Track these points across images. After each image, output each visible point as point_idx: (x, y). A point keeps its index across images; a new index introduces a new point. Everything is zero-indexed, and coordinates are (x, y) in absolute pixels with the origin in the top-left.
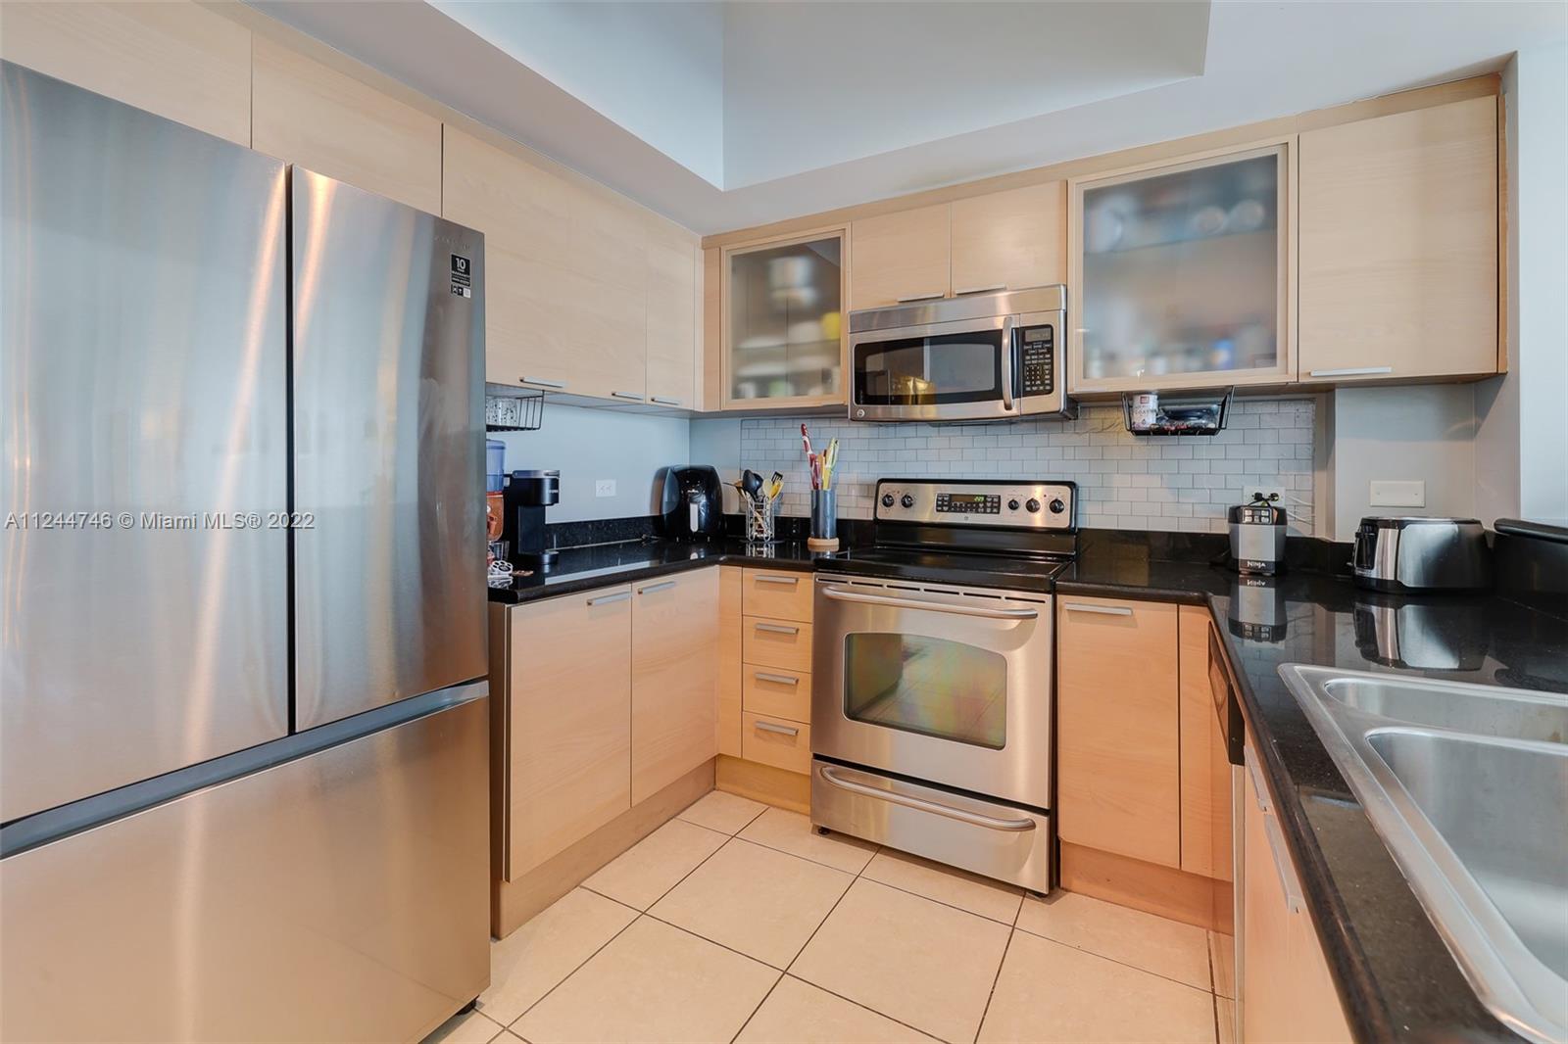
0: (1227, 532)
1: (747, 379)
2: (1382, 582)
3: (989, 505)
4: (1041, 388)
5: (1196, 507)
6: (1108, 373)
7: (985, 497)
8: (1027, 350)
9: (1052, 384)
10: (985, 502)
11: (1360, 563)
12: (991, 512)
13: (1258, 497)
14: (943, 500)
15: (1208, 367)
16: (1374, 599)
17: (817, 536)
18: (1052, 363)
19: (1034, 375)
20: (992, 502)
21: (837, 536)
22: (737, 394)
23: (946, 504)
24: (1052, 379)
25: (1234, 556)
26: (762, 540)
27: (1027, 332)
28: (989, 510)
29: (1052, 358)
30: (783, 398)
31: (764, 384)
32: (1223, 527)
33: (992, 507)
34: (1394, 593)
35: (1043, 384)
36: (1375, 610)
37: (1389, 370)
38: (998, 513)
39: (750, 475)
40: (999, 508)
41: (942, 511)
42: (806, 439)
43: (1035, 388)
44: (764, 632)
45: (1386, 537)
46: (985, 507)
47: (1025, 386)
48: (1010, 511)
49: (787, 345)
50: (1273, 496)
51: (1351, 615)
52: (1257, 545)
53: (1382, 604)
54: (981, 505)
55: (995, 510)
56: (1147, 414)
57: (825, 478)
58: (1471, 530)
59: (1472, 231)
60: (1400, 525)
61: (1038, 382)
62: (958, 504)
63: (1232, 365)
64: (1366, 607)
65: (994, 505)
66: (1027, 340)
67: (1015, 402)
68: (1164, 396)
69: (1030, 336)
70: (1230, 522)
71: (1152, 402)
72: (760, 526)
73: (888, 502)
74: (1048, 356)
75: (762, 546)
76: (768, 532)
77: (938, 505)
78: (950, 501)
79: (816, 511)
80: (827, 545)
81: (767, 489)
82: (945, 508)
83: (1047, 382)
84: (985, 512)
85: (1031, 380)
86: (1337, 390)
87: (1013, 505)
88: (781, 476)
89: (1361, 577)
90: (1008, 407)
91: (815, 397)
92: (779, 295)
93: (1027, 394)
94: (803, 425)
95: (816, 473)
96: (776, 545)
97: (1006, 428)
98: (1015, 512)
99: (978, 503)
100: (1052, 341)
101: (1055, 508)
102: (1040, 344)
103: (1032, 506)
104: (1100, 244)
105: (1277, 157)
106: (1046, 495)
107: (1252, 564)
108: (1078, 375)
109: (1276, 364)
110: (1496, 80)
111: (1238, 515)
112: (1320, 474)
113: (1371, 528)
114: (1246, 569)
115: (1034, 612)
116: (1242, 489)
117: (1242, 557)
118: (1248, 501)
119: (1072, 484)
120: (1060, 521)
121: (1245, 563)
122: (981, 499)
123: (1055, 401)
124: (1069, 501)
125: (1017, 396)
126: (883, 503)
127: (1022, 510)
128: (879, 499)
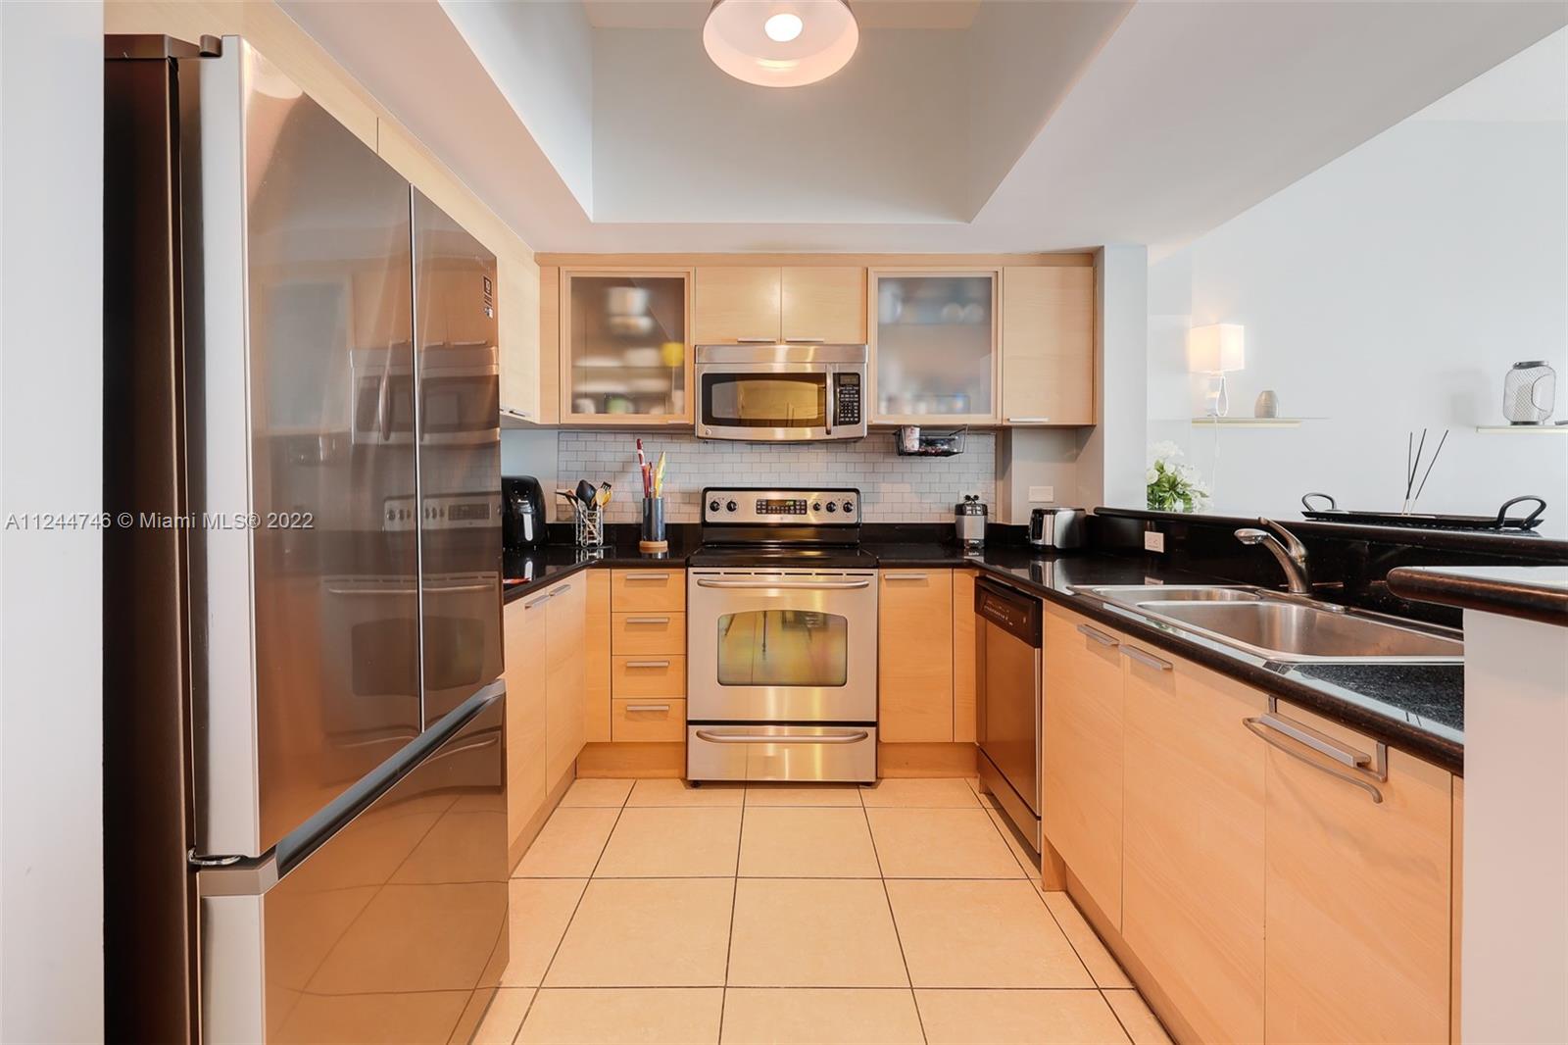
0: (954, 522)
1: (586, 395)
2: (1044, 547)
3: (798, 507)
4: (852, 420)
5: (933, 506)
6: (890, 410)
7: (795, 501)
8: (841, 390)
9: (859, 417)
10: (795, 505)
11: (1034, 538)
12: (801, 513)
13: (968, 498)
14: (761, 505)
15: (951, 411)
16: (1040, 557)
17: (650, 539)
18: (859, 402)
19: (849, 411)
20: (800, 505)
21: (666, 539)
22: (575, 409)
23: (764, 507)
24: (859, 413)
25: (959, 537)
26: (594, 545)
27: (842, 377)
28: (798, 512)
29: (859, 397)
30: (620, 414)
31: (603, 402)
32: (950, 519)
33: (801, 509)
34: (1050, 552)
35: (853, 416)
36: (1041, 563)
37: (1046, 420)
38: (806, 514)
39: (585, 485)
40: (806, 510)
41: (761, 513)
42: (641, 452)
43: (847, 419)
44: (634, 625)
45: (1048, 518)
46: (795, 509)
47: (839, 418)
48: (814, 513)
49: (624, 367)
50: (976, 497)
51: (1027, 570)
52: (973, 530)
53: (1044, 560)
54: (792, 508)
55: (803, 512)
56: (913, 443)
57: (659, 487)
58: (1082, 514)
60: (1054, 512)
61: (849, 415)
62: (774, 508)
63: (967, 410)
64: (1036, 562)
65: (801, 508)
66: (842, 383)
67: (833, 428)
68: (923, 428)
69: (844, 380)
70: (956, 514)
71: (917, 432)
72: (591, 533)
73: (714, 507)
74: (857, 396)
75: (593, 551)
76: (599, 539)
77: (757, 509)
78: (767, 505)
79: (648, 518)
80: (660, 547)
81: (600, 497)
82: (764, 511)
83: (856, 415)
84: (795, 513)
85: (843, 413)
86: (1013, 431)
87: (816, 507)
88: (610, 486)
89: (1034, 544)
90: (828, 433)
91: (655, 416)
92: (617, 320)
93: (841, 423)
94: (638, 440)
95: (648, 482)
96: (604, 550)
98: (819, 513)
99: (789, 506)
100: (859, 385)
101: (847, 509)
102: (849, 386)
103: (830, 508)
104: (887, 318)
105: (990, 279)
106: (838, 499)
107: (971, 542)
108: (874, 411)
109: (989, 412)
110: (1092, 258)
111: (960, 510)
112: (1000, 483)
113: (1039, 515)
114: (968, 545)
115: (866, 583)
116: (958, 493)
117: (965, 537)
118: (962, 501)
119: (856, 491)
120: (851, 518)
121: (968, 540)
122: (792, 503)
123: (861, 430)
124: (855, 503)
125: (835, 424)
126: (712, 509)
127: (824, 511)
128: (707, 505)
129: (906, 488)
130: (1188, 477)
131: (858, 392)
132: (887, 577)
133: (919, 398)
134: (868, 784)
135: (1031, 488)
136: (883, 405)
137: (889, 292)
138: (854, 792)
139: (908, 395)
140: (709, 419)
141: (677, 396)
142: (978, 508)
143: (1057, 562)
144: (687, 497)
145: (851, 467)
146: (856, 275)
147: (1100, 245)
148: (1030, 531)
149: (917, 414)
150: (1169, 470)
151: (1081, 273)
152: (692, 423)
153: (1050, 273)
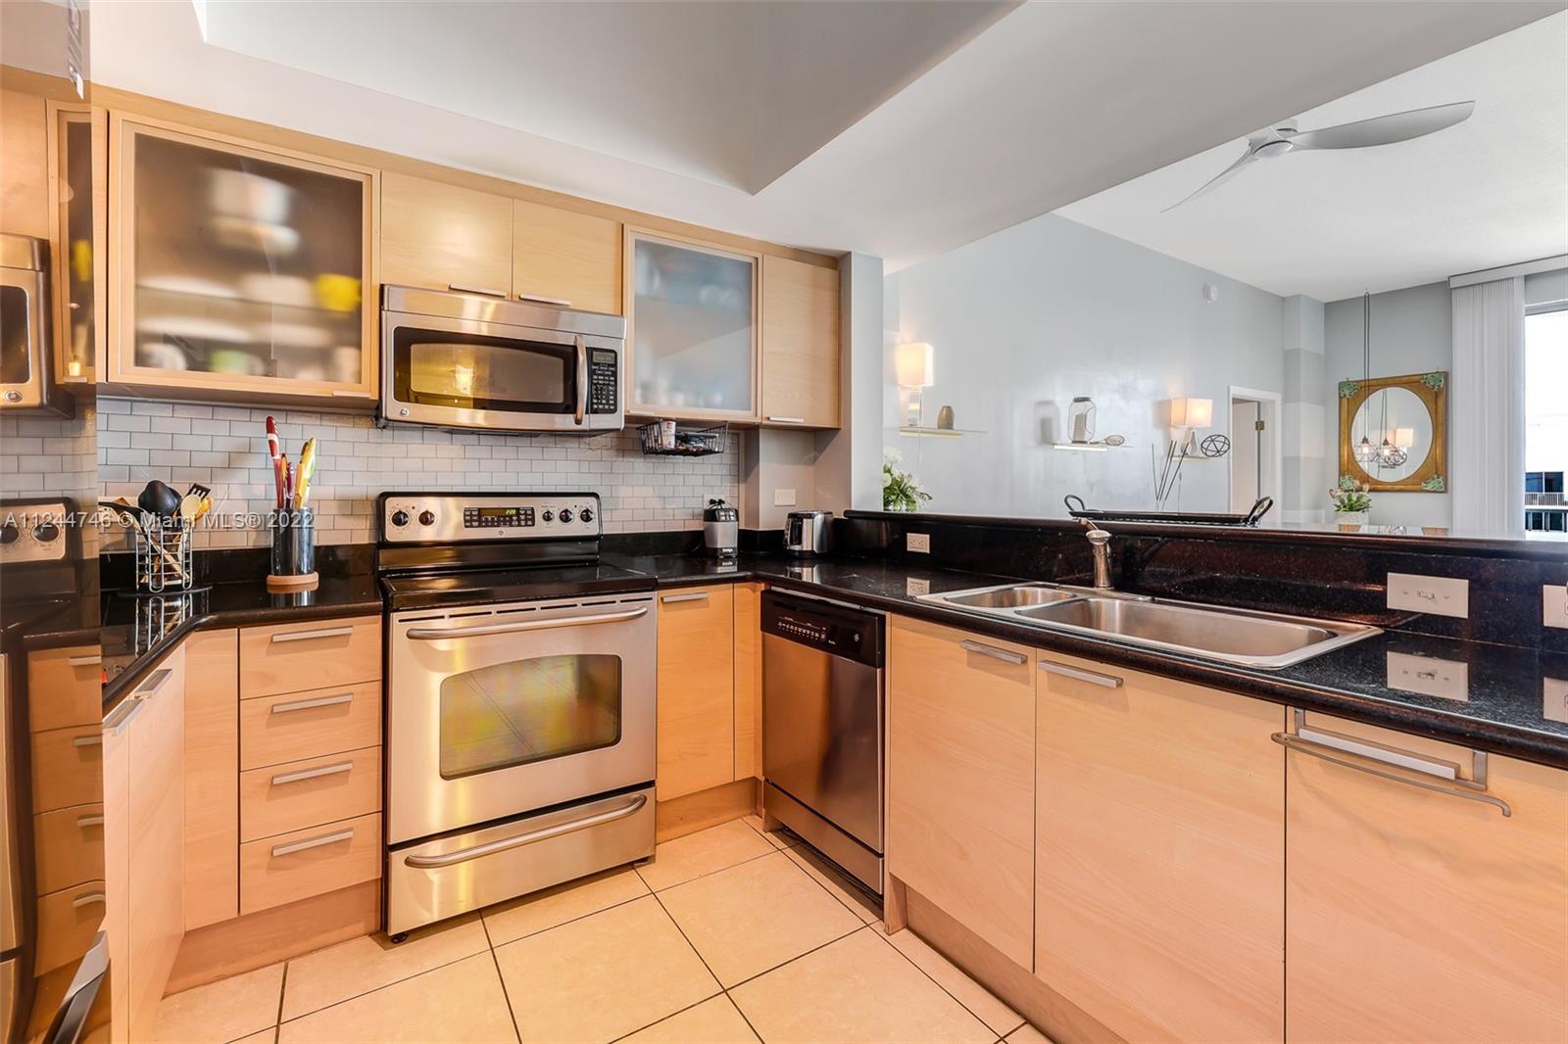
0: (702, 529)
1: (167, 339)
2: (800, 552)
3: (523, 517)
4: (607, 407)
5: (676, 511)
6: (645, 399)
7: (518, 509)
8: (595, 370)
9: (615, 405)
10: (518, 514)
11: (792, 544)
12: (526, 525)
13: (712, 502)
14: (471, 515)
15: (710, 404)
16: (797, 563)
17: (286, 572)
18: (616, 386)
19: (604, 397)
20: (526, 514)
21: (316, 570)
22: (141, 359)
23: (474, 518)
24: (615, 399)
25: (708, 545)
26: (179, 588)
27: (596, 353)
28: (523, 523)
29: (616, 381)
30: (232, 375)
31: (198, 353)
32: (697, 525)
33: (526, 520)
34: (808, 558)
35: (608, 403)
37: (802, 421)
38: (533, 525)
39: (160, 489)
40: (533, 520)
41: (472, 526)
42: (274, 437)
43: (601, 407)
44: (286, 714)
45: (805, 522)
46: (519, 520)
47: (592, 403)
48: (545, 523)
49: (241, 300)
50: (723, 501)
52: (725, 537)
53: (801, 566)
54: (514, 518)
55: (530, 523)
56: (669, 441)
57: (305, 492)
58: (830, 518)
59: (827, 344)
60: (810, 517)
61: (604, 401)
62: (490, 519)
63: (723, 406)
64: (792, 569)
65: (529, 518)
66: (596, 360)
67: (586, 417)
68: (680, 423)
69: (597, 357)
70: (705, 520)
71: (673, 426)
72: (169, 568)
73: (400, 519)
74: (612, 378)
75: (174, 599)
76: (187, 577)
77: (466, 521)
78: (479, 516)
79: (285, 537)
80: (306, 582)
81: (190, 507)
82: (476, 524)
83: (612, 402)
84: (519, 525)
85: (598, 399)
86: (761, 430)
87: (547, 517)
88: (207, 491)
89: (790, 550)
90: (578, 422)
91: (307, 382)
92: (227, 224)
93: (595, 412)
94: (269, 419)
95: (285, 482)
96: (194, 595)
97: (527, 441)
98: (551, 523)
99: (511, 516)
100: (615, 365)
101: (586, 517)
102: (606, 367)
103: (565, 517)
104: (642, 291)
105: (751, 264)
106: (576, 506)
107: (724, 550)
108: (631, 400)
109: (750, 410)
110: (837, 263)
111: (711, 516)
112: (742, 486)
113: (797, 520)
114: (721, 554)
115: (644, 610)
116: (703, 497)
117: (719, 546)
118: (707, 506)
119: (595, 495)
120: (591, 529)
121: (721, 549)
122: (514, 512)
123: (616, 421)
124: (595, 511)
125: (587, 413)
126: (394, 523)
127: (556, 520)
128: (387, 518)
129: (649, 491)
131: (615, 374)
132: (665, 600)
133: (675, 388)
134: (645, 860)
135: (777, 491)
136: (638, 392)
137: (644, 261)
139: (663, 383)
140: (404, 393)
141: (346, 357)
142: (732, 514)
143: (815, 569)
144: (349, 506)
145: (585, 467)
146: (610, 231)
147: (846, 249)
148: (788, 537)
149: (671, 403)
151: (827, 275)
152: (376, 397)
153: (803, 269)
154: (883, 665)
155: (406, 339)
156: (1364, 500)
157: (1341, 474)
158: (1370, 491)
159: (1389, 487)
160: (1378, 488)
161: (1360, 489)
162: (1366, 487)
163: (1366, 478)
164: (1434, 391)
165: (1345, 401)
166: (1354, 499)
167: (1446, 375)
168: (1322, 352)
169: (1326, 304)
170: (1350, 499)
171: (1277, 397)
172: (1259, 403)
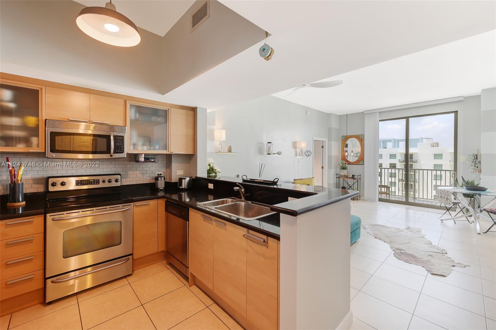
0: (154, 182)
2: (182, 188)
3: (95, 182)
4: (120, 151)
5: (147, 178)
6: (134, 148)
7: (94, 180)
8: (117, 141)
9: (123, 151)
11: (179, 186)
12: (97, 184)
13: (158, 174)
15: (154, 149)
16: (181, 191)
17: (14, 202)
18: (123, 146)
19: (119, 148)
20: (97, 181)
23: (78, 183)
24: (123, 149)
25: (156, 187)
27: (117, 137)
28: (96, 183)
32: (153, 181)
33: (97, 183)
34: (184, 190)
35: (121, 150)
36: (181, 193)
37: (182, 153)
38: (99, 184)
41: (78, 185)
42: (9, 163)
43: (119, 152)
44: (12, 244)
45: (183, 180)
47: (116, 151)
48: (103, 183)
50: (161, 174)
51: (177, 195)
52: (161, 185)
54: (93, 182)
55: (98, 183)
56: (142, 159)
57: (20, 178)
58: (192, 178)
60: (185, 179)
61: (120, 150)
62: (84, 183)
63: (159, 149)
65: (97, 182)
66: (117, 139)
67: (113, 155)
68: (145, 155)
70: (155, 180)
71: (143, 156)
73: (54, 185)
74: (122, 144)
77: (76, 184)
78: (81, 182)
79: (13, 192)
80: (20, 205)
82: (80, 185)
84: (94, 184)
85: (117, 149)
86: (172, 156)
87: (104, 182)
89: (179, 188)
90: (111, 156)
91: (20, 148)
93: (116, 153)
94: (8, 158)
95: (13, 176)
98: (105, 183)
99: (91, 182)
100: (123, 140)
101: (117, 181)
102: (120, 141)
103: (110, 181)
104: (133, 118)
105: (167, 110)
106: (113, 178)
107: (160, 188)
108: (128, 149)
109: (167, 150)
110: (193, 110)
111: (157, 179)
112: (168, 169)
113: (181, 179)
114: (160, 189)
115: (129, 208)
116: (155, 173)
117: (159, 187)
118: (156, 176)
119: (120, 174)
120: (119, 184)
121: (159, 188)
122: (93, 180)
123: (124, 155)
124: (120, 179)
125: (114, 153)
126: (51, 185)
127: (107, 182)
128: (49, 184)
129: (138, 172)
130: (216, 168)
131: (123, 142)
132: (136, 205)
133: (143, 145)
134: (129, 275)
135: (177, 171)
136: (132, 146)
137: (133, 110)
138: (125, 279)
139: (140, 143)
140: (53, 150)
142: (163, 178)
143: (186, 193)
144: (37, 181)
145: (117, 166)
146: (122, 102)
147: (196, 106)
148: (178, 184)
149: (143, 150)
150: (212, 165)
151: (191, 113)
152: (44, 151)
153: (183, 111)
154: (189, 221)
155: (54, 135)
156: (346, 167)
157: (342, 160)
158: (348, 164)
159: (352, 163)
160: (350, 163)
161: (346, 164)
162: (347, 163)
163: (347, 161)
164: (361, 139)
165: (343, 141)
166: (344, 166)
167: (364, 135)
168: (338, 128)
169: (339, 115)
170: (343, 166)
171: (326, 140)
172: (322, 141)
